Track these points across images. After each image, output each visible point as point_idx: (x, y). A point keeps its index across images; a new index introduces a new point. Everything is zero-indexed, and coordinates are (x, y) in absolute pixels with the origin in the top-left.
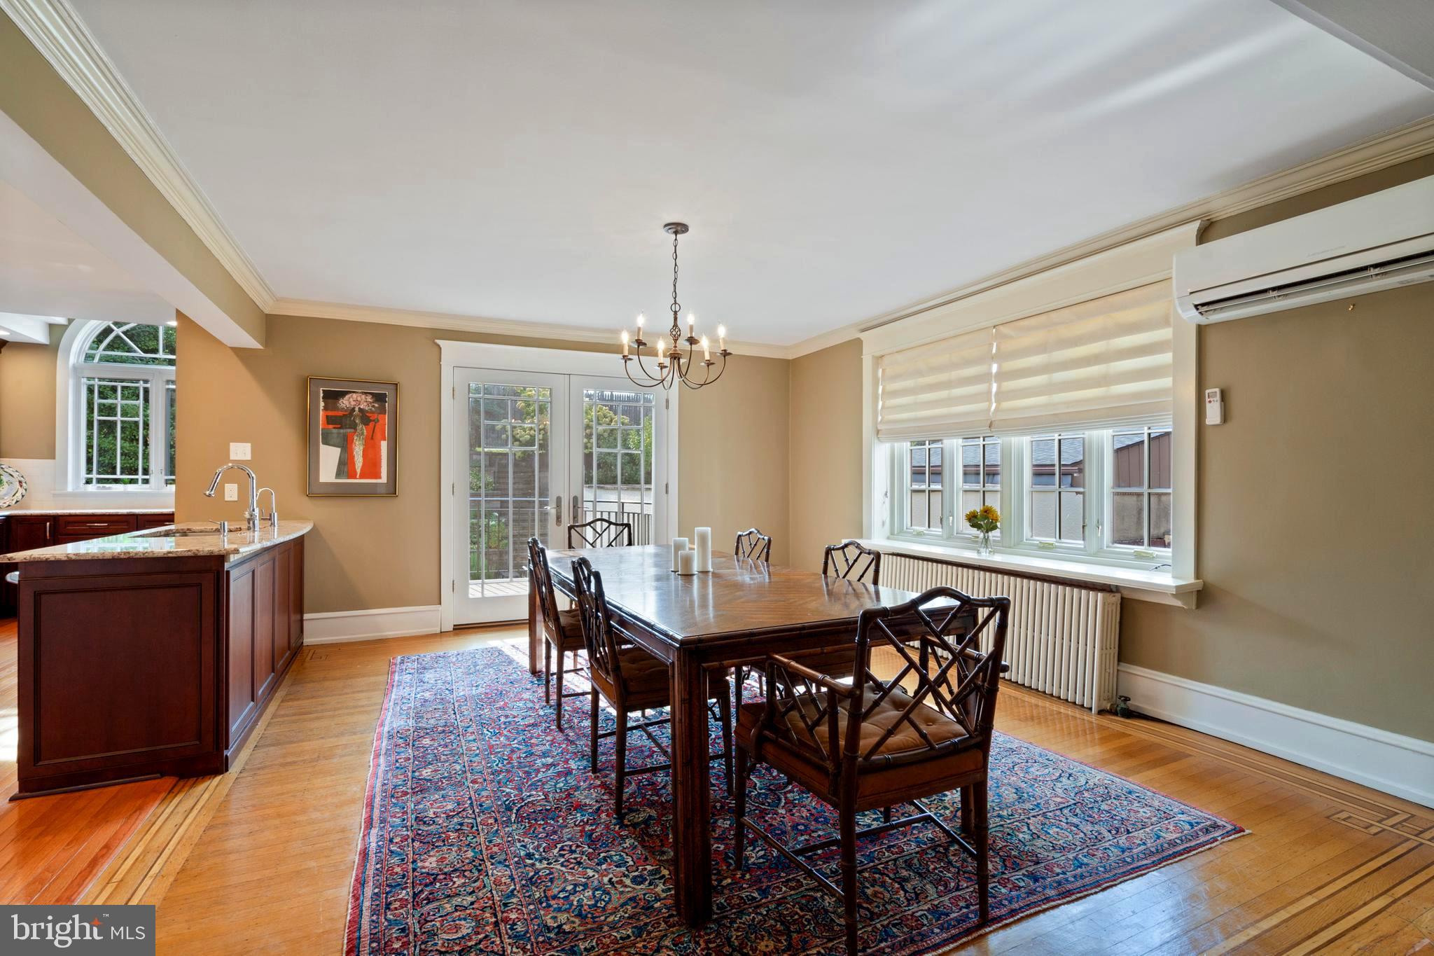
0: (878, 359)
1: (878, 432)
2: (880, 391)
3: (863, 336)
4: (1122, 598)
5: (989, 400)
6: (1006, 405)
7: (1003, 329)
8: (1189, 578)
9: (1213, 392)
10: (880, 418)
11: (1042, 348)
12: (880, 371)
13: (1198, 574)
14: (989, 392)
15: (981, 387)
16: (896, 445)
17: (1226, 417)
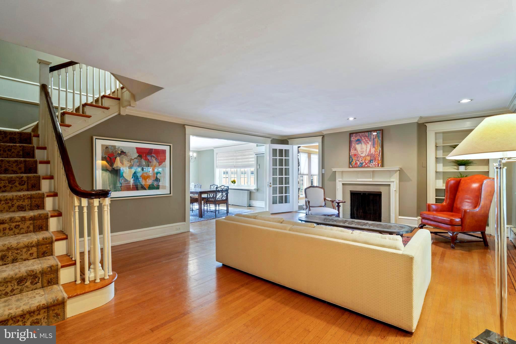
0: (217, 153)
1: (217, 167)
2: (217, 159)
3: (214, 149)
4: (250, 192)
5: (234, 163)
6: (237, 164)
7: (236, 152)
8: (256, 188)
9: (258, 164)
10: (217, 164)
11: (241, 156)
12: (217, 156)
13: (257, 187)
14: (234, 161)
15: (233, 161)
16: (220, 169)
17: (259, 168)
